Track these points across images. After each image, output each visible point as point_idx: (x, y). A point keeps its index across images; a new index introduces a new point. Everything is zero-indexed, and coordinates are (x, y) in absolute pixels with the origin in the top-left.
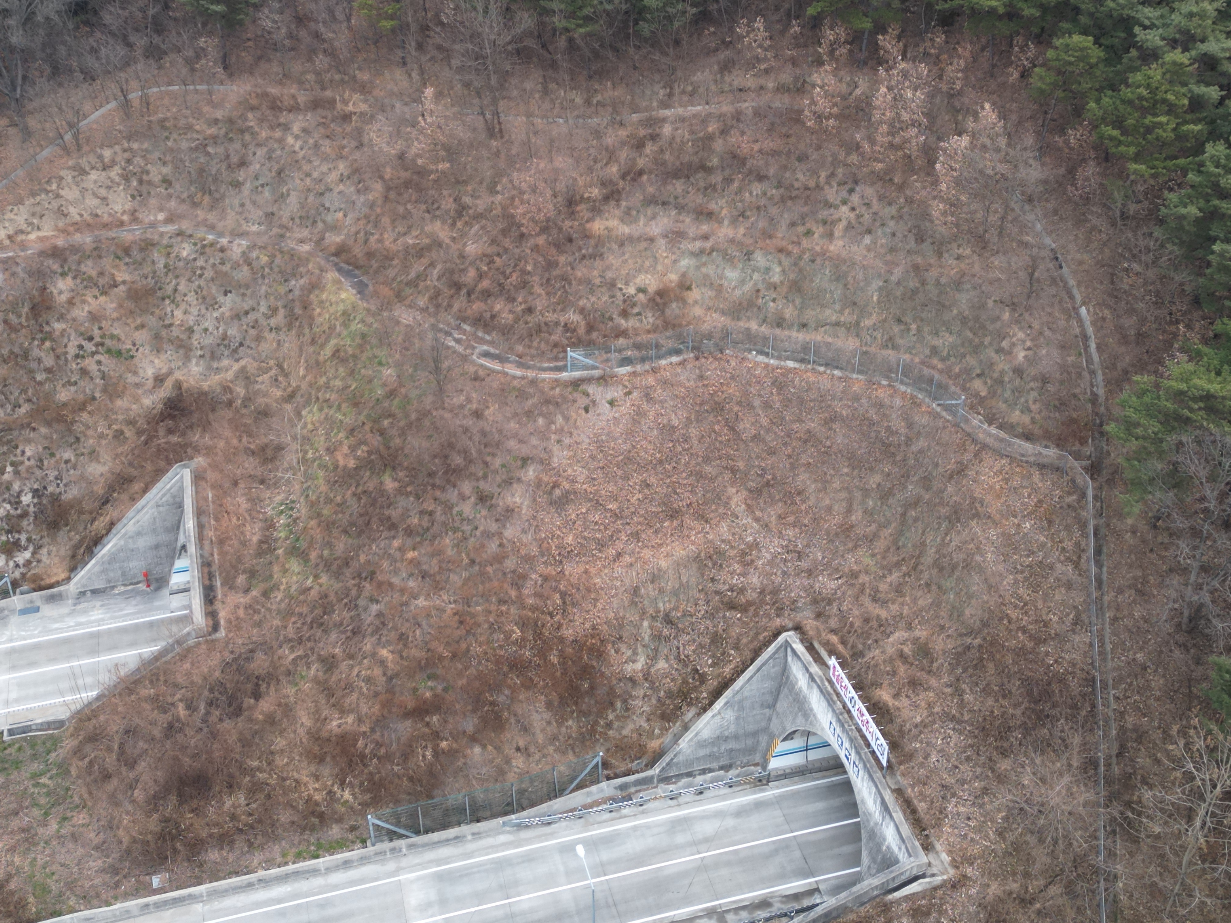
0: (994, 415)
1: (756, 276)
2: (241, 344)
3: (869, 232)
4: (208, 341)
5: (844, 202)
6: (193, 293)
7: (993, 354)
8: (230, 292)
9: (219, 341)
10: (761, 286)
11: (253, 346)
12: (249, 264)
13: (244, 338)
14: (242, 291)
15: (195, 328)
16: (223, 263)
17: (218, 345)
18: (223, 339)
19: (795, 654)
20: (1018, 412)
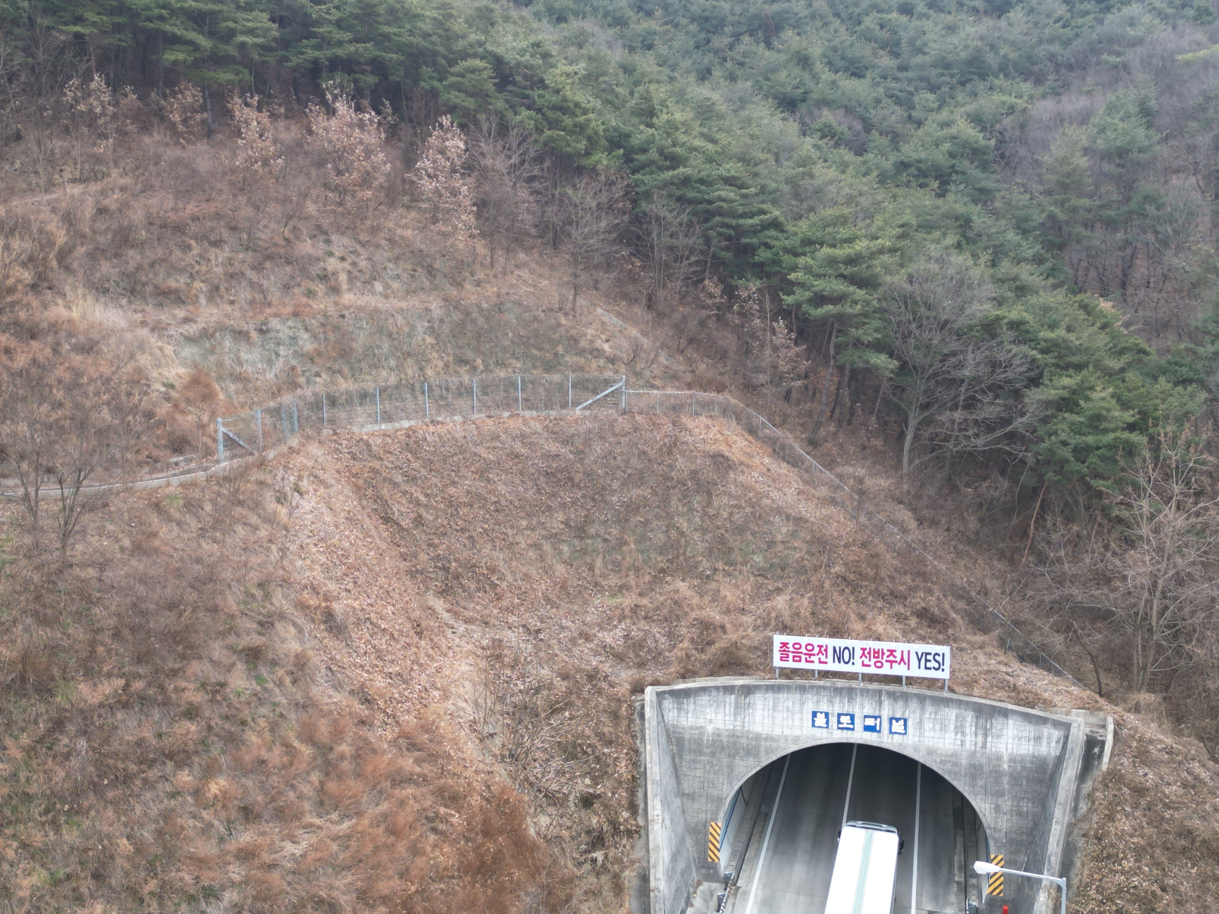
19: (687, 693)
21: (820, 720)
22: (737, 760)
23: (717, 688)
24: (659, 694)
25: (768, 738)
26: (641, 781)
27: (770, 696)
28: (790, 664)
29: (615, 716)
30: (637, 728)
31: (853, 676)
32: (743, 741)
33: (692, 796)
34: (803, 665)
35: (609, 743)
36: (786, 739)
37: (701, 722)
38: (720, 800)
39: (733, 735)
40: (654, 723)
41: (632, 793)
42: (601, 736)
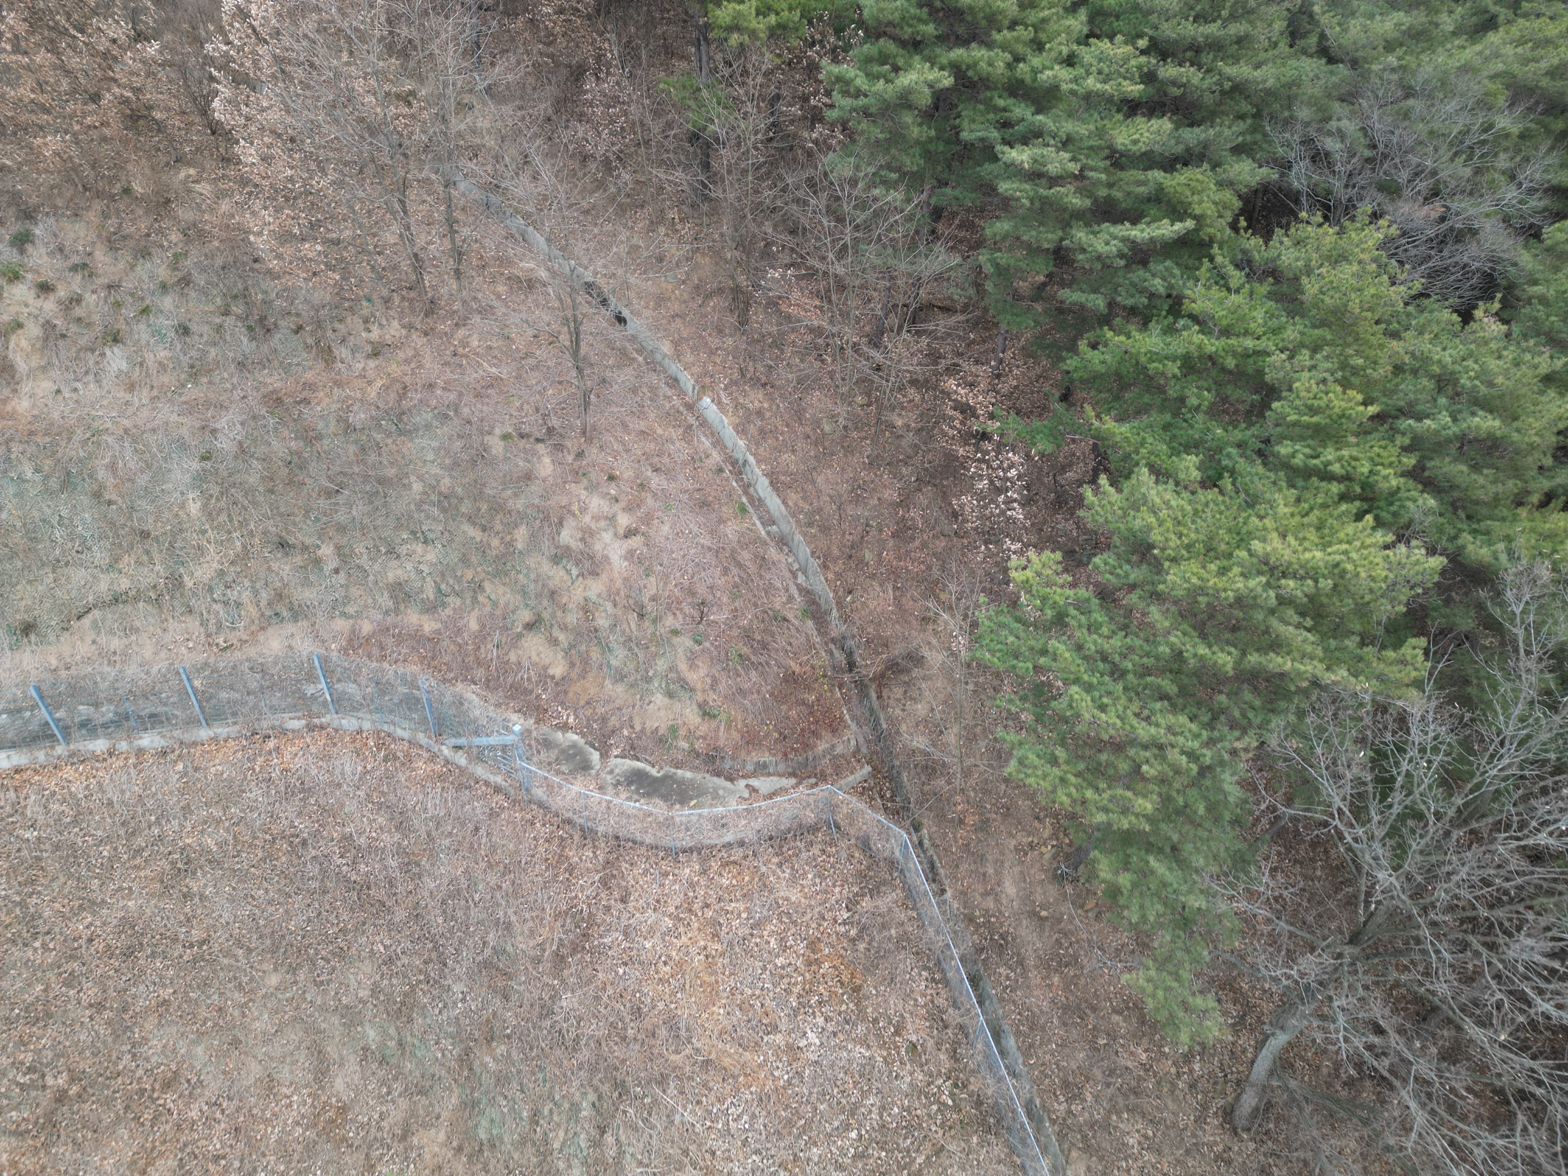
0: (604, 720)
3: (113, 338)
7: (546, 567)
20: (659, 699)
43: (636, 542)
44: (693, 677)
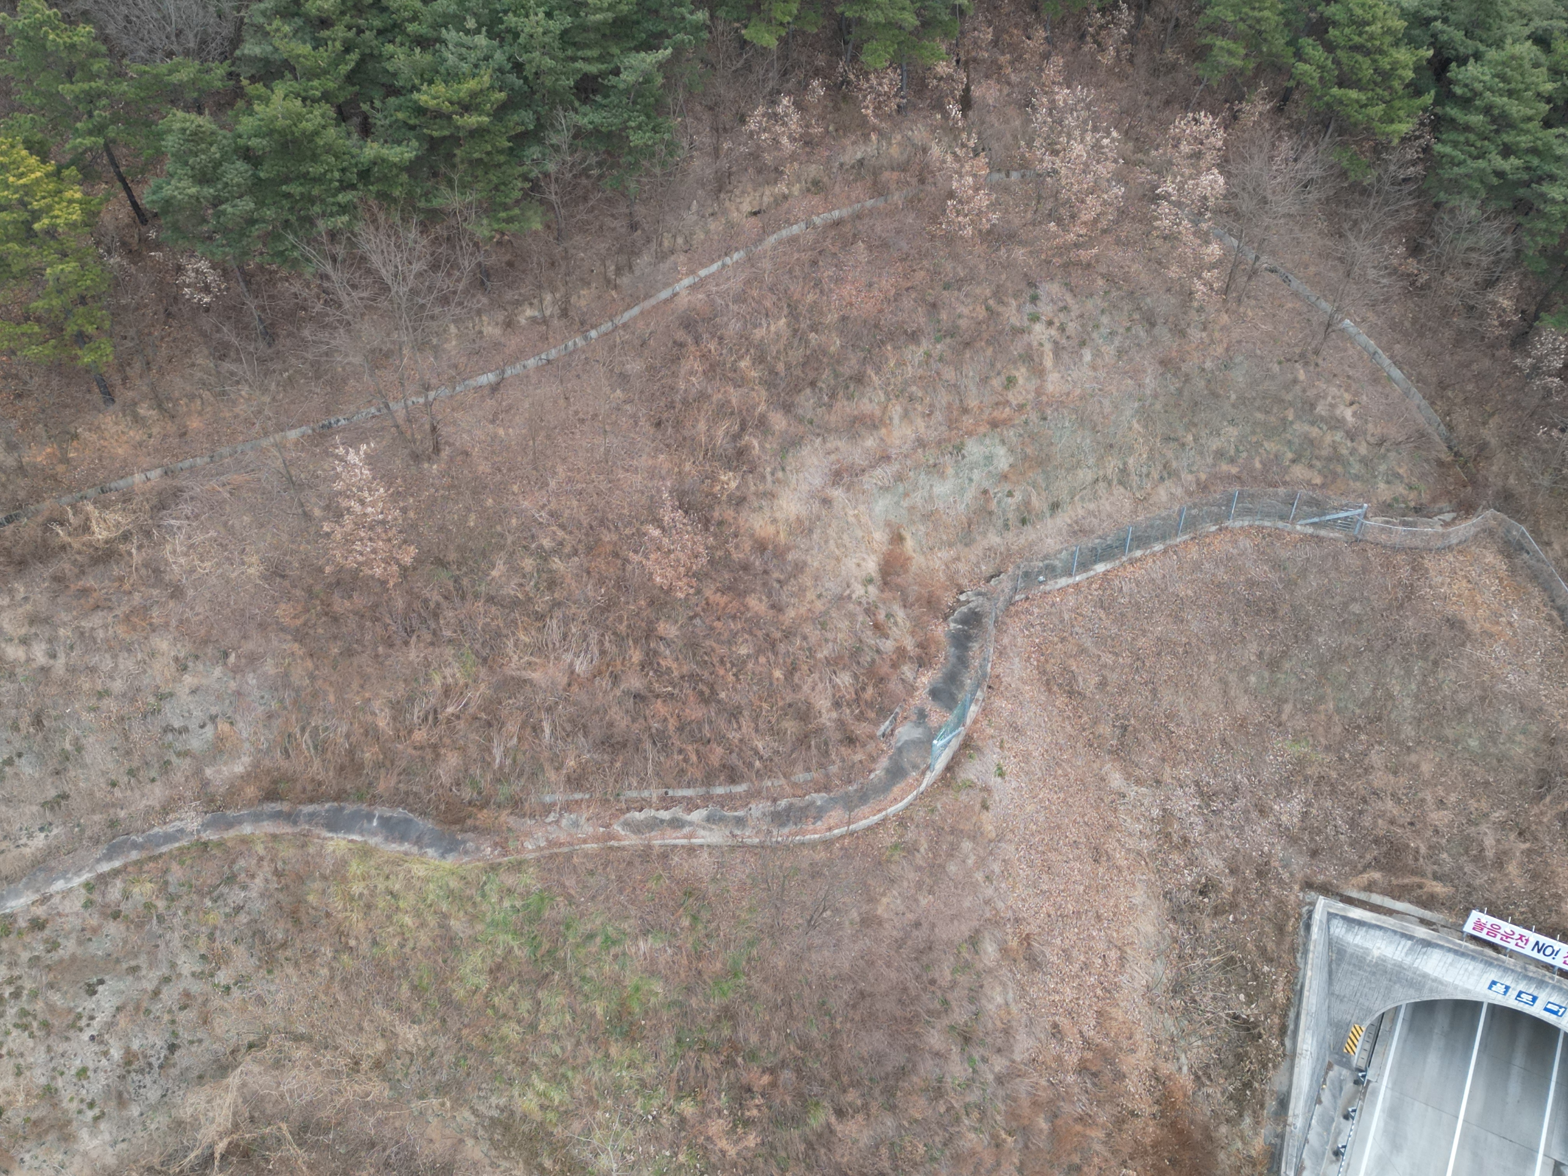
1: (976, 475)
2: (172, 1048)
3: (1083, 344)
4: (95, 1086)
5: (1035, 318)
6: (15, 1033)
7: (1307, 428)
8: (101, 982)
9: (118, 1072)
10: (986, 484)
11: (199, 1035)
12: (116, 915)
13: (175, 1034)
14: (125, 966)
15: (60, 1082)
16: (53, 946)
17: (122, 1078)
18: (129, 1063)
19: (1361, 923)
20: (1382, 486)
21: (1500, 988)
22: (1397, 986)
23: (1395, 932)
24: (1331, 916)
25: (1435, 980)
26: (1295, 1000)
27: (1451, 957)
28: (1483, 935)
29: (1280, 929)
30: (1300, 940)
31: (1549, 967)
32: (1410, 974)
33: (1341, 999)
34: (1497, 940)
35: (1270, 961)
36: (1456, 988)
37: (1368, 945)
38: (1369, 1011)
39: (1400, 966)
40: (1320, 948)
41: (1285, 1016)
42: (1263, 951)
43: (1354, 407)
44: (1401, 471)
